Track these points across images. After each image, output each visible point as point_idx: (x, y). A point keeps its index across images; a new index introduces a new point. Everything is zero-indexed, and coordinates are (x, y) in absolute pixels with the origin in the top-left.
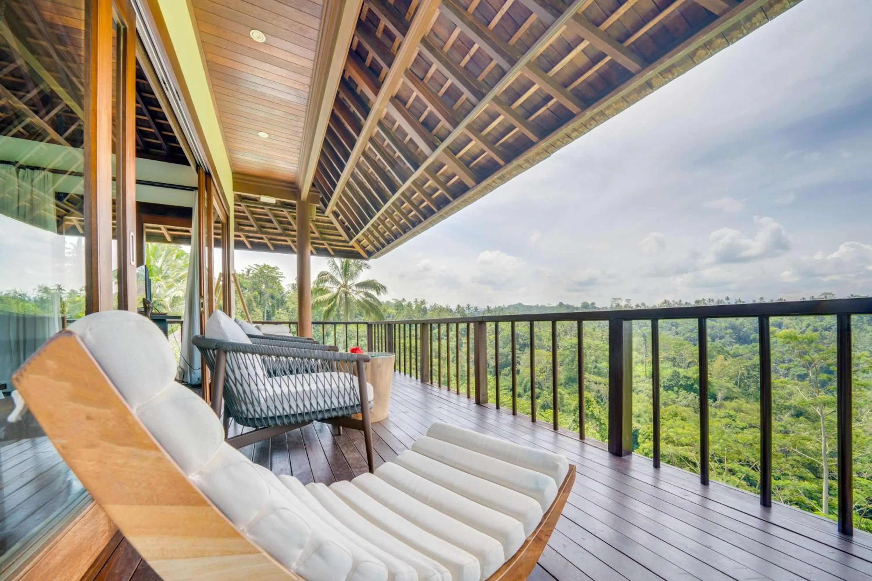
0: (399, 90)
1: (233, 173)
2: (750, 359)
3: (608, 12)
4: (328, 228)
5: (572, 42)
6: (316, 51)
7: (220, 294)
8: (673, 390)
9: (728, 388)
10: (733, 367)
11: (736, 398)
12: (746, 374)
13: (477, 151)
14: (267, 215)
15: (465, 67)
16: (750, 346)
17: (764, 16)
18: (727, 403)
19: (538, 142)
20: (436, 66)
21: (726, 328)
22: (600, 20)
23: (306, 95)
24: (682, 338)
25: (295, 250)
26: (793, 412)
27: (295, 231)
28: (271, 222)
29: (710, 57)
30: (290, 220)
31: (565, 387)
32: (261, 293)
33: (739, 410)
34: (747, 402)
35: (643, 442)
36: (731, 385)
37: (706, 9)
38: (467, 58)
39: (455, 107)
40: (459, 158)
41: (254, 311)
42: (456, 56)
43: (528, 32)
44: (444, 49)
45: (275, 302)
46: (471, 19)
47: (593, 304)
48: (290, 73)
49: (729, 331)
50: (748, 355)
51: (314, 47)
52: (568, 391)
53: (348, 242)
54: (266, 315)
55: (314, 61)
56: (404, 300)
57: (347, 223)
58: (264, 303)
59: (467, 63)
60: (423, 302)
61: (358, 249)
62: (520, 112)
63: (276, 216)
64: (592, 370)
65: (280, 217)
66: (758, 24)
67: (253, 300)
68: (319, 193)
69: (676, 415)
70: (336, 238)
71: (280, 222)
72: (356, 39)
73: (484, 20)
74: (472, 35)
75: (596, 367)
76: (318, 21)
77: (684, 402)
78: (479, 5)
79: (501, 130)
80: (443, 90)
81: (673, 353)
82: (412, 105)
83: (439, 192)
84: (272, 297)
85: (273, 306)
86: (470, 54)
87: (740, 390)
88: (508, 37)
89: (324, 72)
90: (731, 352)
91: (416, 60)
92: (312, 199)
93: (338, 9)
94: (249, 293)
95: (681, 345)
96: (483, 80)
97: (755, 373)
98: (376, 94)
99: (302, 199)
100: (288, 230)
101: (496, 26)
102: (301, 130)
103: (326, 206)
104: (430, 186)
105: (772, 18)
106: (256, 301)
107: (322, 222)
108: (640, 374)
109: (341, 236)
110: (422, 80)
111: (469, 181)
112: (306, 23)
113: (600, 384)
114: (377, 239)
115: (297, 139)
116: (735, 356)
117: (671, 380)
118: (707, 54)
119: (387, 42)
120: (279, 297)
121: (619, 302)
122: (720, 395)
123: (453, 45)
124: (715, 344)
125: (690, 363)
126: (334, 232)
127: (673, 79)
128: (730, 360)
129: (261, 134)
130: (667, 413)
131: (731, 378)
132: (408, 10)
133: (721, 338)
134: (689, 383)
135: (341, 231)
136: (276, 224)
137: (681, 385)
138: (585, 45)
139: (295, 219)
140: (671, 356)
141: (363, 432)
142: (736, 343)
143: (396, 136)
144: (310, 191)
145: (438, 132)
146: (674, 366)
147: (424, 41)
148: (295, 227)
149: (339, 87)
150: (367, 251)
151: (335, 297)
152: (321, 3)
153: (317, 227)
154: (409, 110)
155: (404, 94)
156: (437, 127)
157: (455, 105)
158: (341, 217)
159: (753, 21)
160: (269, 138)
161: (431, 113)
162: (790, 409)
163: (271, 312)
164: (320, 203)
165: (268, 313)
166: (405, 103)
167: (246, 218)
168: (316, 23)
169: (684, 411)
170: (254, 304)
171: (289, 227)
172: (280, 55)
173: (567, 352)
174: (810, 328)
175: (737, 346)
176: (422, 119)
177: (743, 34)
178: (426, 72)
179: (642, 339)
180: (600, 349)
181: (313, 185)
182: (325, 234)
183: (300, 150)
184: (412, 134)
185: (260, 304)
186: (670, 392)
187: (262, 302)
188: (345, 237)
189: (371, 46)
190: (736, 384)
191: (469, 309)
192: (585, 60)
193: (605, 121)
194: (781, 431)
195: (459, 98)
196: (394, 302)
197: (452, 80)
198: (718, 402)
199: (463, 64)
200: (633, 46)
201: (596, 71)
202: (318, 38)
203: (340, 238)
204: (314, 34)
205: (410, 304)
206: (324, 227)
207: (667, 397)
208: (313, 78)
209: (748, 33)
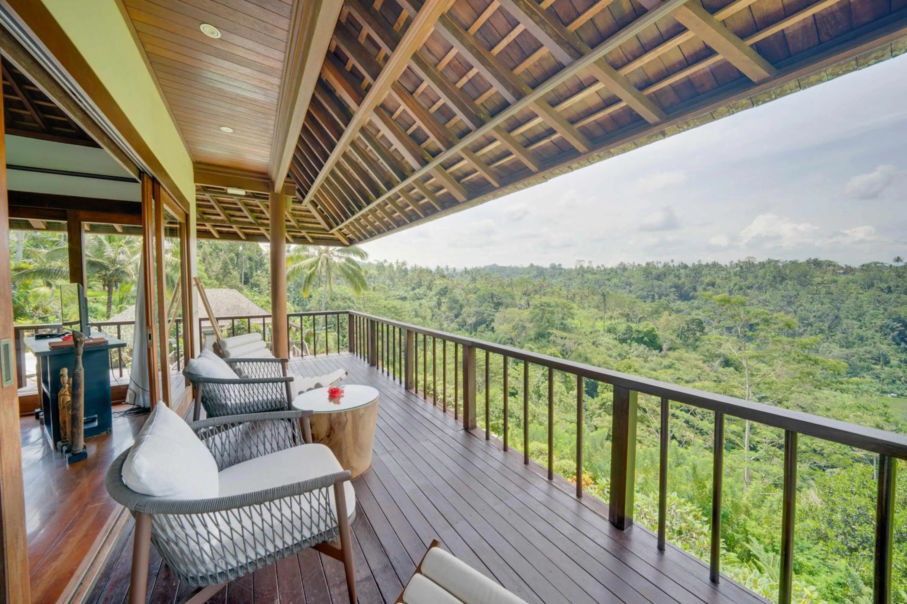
0: (385, 99)
1: (193, 163)
2: (690, 314)
3: (630, 57)
4: (305, 216)
5: (585, 80)
6: (285, 53)
7: (178, 304)
8: (626, 343)
9: (671, 340)
10: (675, 322)
11: (678, 348)
12: (686, 328)
13: (469, 169)
14: (236, 204)
15: (462, 88)
16: (689, 303)
17: (798, 85)
18: (670, 353)
19: (536, 173)
20: (427, 83)
21: (671, 287)
22: (619, 63)
23: (276, 95)
24: (634, 296)
25: (269, 237)
26: (722, 359)
27: (268, 219)
28: (241, 210)
29: (730, 114)
30: (262, 208)
31: (534, 341)
32: (237, 255)
33: (679, 359)
34: (686, 352)
35: (602, 392)
36: (674, 337)
37: (738, 70)
38: (464, 80)
39: (448, 125)
40: (450, 173)
41: (231, 274)
42: (452, 75)
43: (537, 63)
44: (438, 67)
45: (253, 264)
46: (472, 41)
47: (560, 265)
48: (255, 73)
49: (673, 289)
50: (688, 310)
51: (282, 46)
52: (538, 346)
53: (328, 231)
54: (243, 277)
55: (284, 62)
56: (385, 261)
57: (325, 213)
58: (242, 264)
59: (464, 85)
60: (404, 264)
61: (338, 236)
62: (520, 139)
63: (246, 205)
64: (559, 326)
65: (251, 206)
66: (789, 91)
67: (229, 262)
68: (294, 183)
69: (630, 367)
70: (315, 226)
71: (252, 211)
72: (334, 44)
73: (486, 43)
74: (470, 58)
75: (562, 324)
76: (287, 21)
77: (636, 353)
78: (482, 27)
79: (498, 153)
80: (435, 108)
81: (627, 309)
82: (400, 116)
83: (426, 200)
84: (250, 259)
85: (251, 268)
86: (468, 77)
87: (681, 342)
88: (512, 65)
89: (296, 76)
90: (674, 308)
91: (405, 73)
92: (287, 190)
93: (311, 13)
94: (225, 256)
95: (634, 302)
96: (482, 104)
97: (693, 327)
98: (359, 103)
99: (276, 191)
100: (261, 218)
101: (501, 52)
102: (272, 128)
103: (304, 197)
104: (416, 193)
105: (805, 88)
106: (233, 263)
107: (299, 210)
108: (599, 329)
109: (319, 224)
110: (412, 94)
111: (459, 196)
112: (271, 22)
113: (566, 338)
114: (360, 232)
115: (267, 135)
116: (678, 311)
117: (626, 334)
118: (728, 112)
119: (372, 50)
120: (258, 258)
121: (582, 263)
122: (665, 347)
123: (449, 64)
124: (661, 301)
125: (640, 319)
126: (313, 220)
127: (688, 129)
128: (674, 316)
129: (224, 129)
130: (623, 366)
131: (674, 331)
132: (397, 20)
133: (667, 295)
134: (640, 336)
135: (320, 219)
136: (246, 213)
137: (634, 338)
138: (601, 87)
139: (268, 207)
140: (625, 313)
141: (341, 564)
142: (678, 300)
143: (380, 143)
144: (285, 182)
145: (427, 146)
146: (628, 321)
147: (416, 57)
148: (268, 215)
149: (316, 89)
150: (348, 238)
151: (317, 262)
152: (291, 3)
153: (294, 215)
154: (395, 120)
155: (390, 105)
156: (426, 142)
157: (448, 124)
158: (319, 207)
159: (784, 88)
160: (234, 132)
161: (419, 128)
162: (720, 357)
163: (249, 274)
164: (297, 193)
165: (246, 274)
166: (392, 114)
167: (212, 207)
168: (284, 23)
169: (636, 361)
170: (231, 267)
171: (263, 216)
172: (241, 53)
173: (537, 310)
174: (737, 287)
175: (679, 302)
176: (410, 132)
177: (771, 98)
178: (417, 87)
179: (602, 297)
180: (566, 307)
181: (288, 176)
182: (302, 222)
183: (271, 145)
184: (397, 144)
185: (237, 265)
186: (624, 344)
187: (240, 263)
188: (324, 225)
189: (352, 53)
190: (678, 336)
191: (448, 270)
192: (597, 100)
193: (609, 158)
194: (715, 381)
195: (452, 117)
196: (376, 263)
197: (444, 100)
198: (663, 352)
199: (460, 85)
200: (653, 95)
201: (609, 114)
202: (288, 39)
203: (319, 226)
204: (283, 35)
205: (391, 266)
206: (301, 216)
207: (621, 349)
208: (283, 78)
209: (776, 98)
